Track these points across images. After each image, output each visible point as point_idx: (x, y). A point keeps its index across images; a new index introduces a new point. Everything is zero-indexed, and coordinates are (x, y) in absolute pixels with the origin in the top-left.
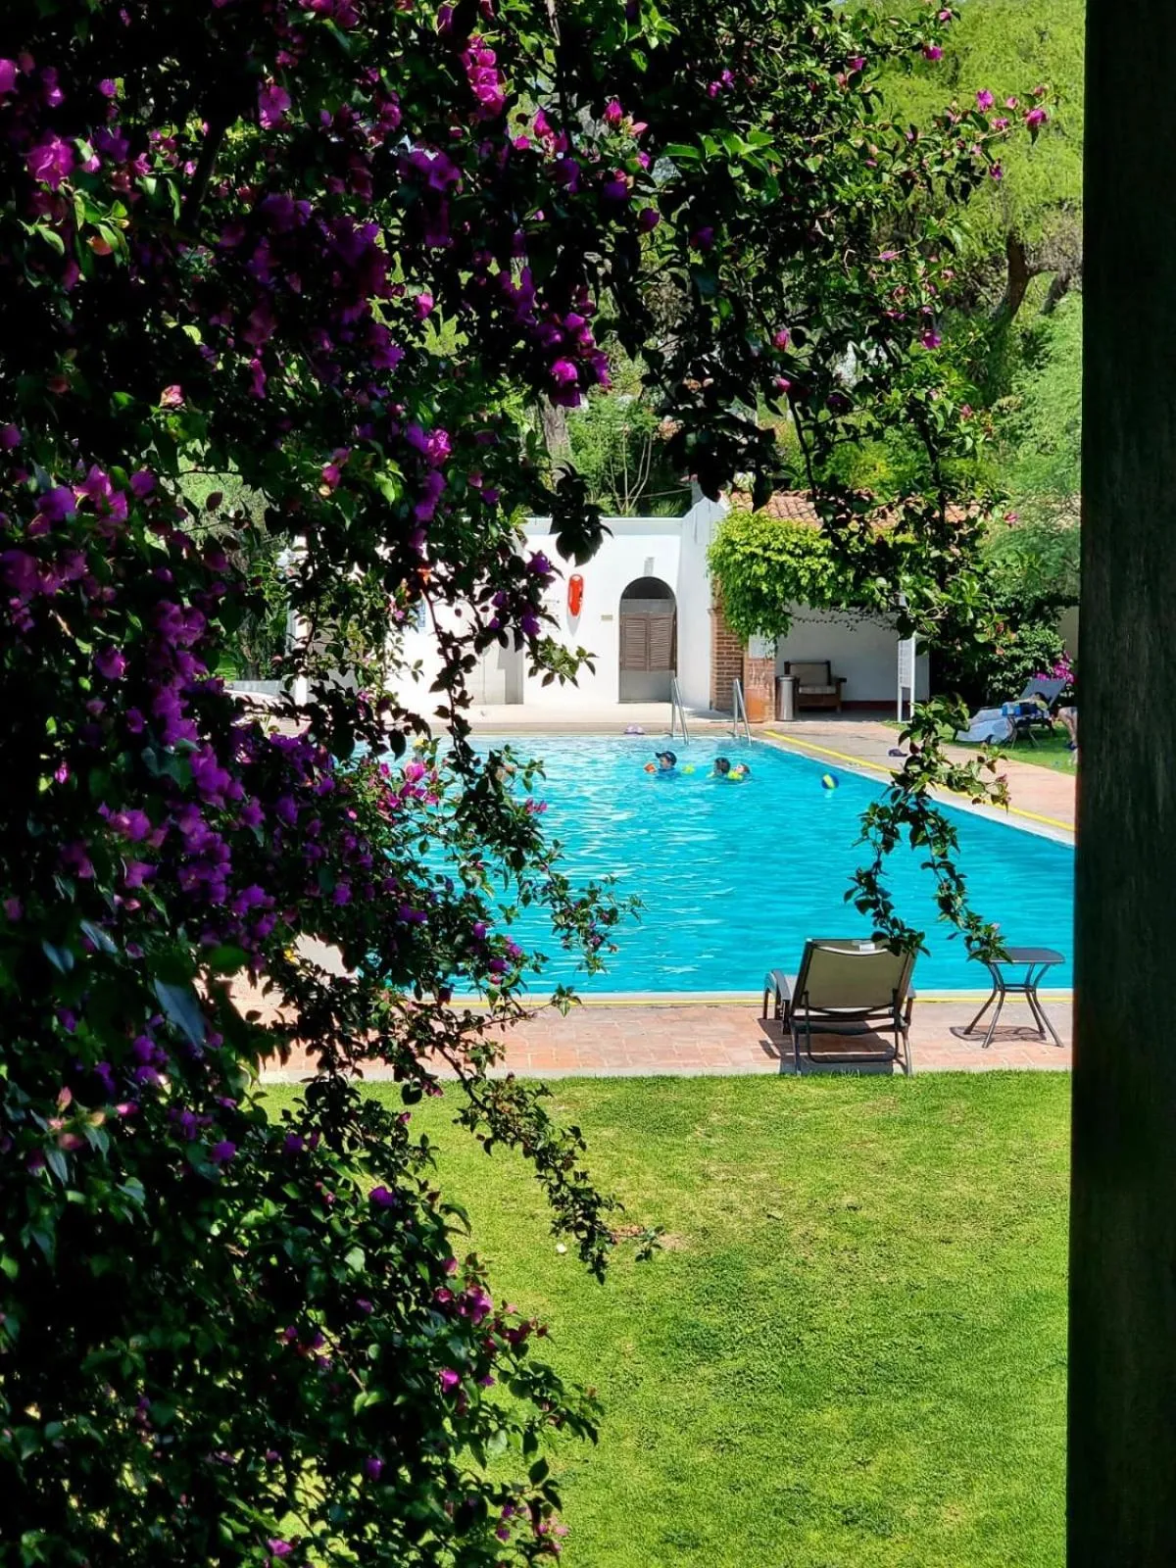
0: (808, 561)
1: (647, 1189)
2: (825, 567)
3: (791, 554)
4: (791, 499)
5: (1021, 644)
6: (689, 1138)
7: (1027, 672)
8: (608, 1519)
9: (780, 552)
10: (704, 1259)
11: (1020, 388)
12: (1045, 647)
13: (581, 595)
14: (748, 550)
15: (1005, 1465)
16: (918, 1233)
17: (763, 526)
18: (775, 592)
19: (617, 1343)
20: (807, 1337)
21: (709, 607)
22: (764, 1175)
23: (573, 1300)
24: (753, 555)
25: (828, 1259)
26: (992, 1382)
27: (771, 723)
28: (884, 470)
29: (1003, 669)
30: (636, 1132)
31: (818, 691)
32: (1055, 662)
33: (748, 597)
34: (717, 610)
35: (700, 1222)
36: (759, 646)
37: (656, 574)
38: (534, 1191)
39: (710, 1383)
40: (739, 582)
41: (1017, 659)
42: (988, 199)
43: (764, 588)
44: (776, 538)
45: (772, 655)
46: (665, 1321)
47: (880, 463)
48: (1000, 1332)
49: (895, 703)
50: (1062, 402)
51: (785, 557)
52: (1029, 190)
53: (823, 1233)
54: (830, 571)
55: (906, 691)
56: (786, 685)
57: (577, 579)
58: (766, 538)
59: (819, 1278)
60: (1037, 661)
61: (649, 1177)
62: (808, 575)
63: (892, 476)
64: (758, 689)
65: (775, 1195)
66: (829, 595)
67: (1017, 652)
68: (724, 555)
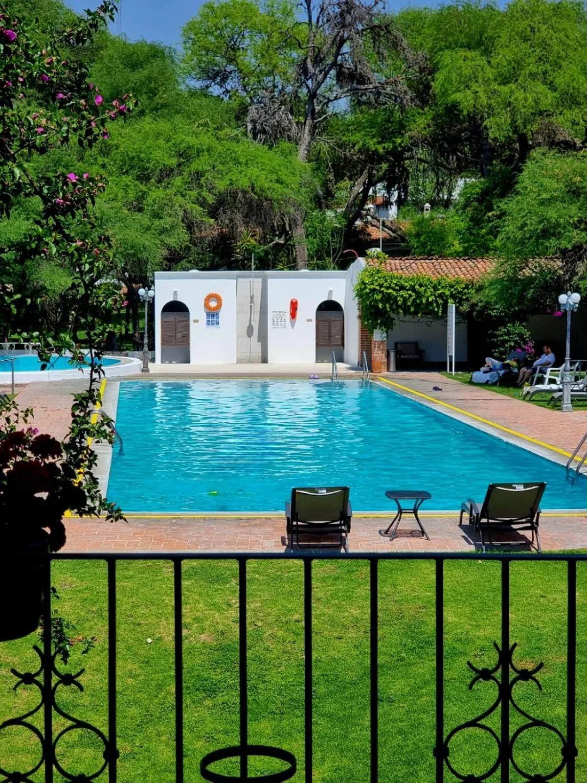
0: (402, 293)
1: (198, 611)
2: (410, 296)
3: (394, 289)
4: (397, 262)
5: (508, 334)
6: (228, 585)
7: (511, 348)
8: (146, 776)
9: (388, 288)
10: (218, 646)
11: (498, 207)
12: (521, 335)
13: (296, 309)
14: (372, 287)
15: (342, 751)
16: (327, 633)
17: (380, 275)
18: (386, 307)
19: (168, 688)
20: (261, 686)
21: (357, 315)
22: (258, 605)
23: (151, 666)
24: (374, 290)
25: (281, 647)
26: (345, 709)
27: (385, 373)
28: (458, 246)
29: (499, 346)
30: (202, 582)
31: (411, 357)
32: (526, 343)
33: (373, 311)
34: (360, 317)
35: (221, 627)
36: (378, 335)
37: (334, 299)
38: (142, 612)
39: (209, 708)
40: (368, 302)
41: (506, 341)
42: (504, 111)
43: (380, 306)
44: (386, 281)
45: (385, 339)
46: (193, 677)
47: (456, 243)
48: (354, 684)
49: (446, 363)
50: (519, 214)
51: (390, 291)
52: (524, 107)
53: (280, 634)
54: (413, 297)
55: (451, 357)
56: (392, 355)
57: (294, 301)
58: (382, 281)
59: (273, 656)
60: (516, 342)
61: (201, 605)
62: (402, 299)
63: (461, 249)
64: (379, 355)
65: (262, 614)
66: (412, 309)
67: (506, 338)
68: (362, 290)
